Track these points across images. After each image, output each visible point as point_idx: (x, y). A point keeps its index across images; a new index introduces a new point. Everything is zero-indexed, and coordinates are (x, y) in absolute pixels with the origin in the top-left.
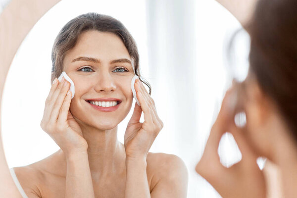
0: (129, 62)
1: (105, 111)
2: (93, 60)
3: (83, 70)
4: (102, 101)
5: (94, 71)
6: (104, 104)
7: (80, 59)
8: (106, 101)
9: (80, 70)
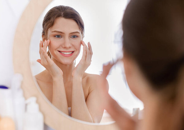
0: (79, 33)
1: (66, 57)
2: (61, 32)
3: (56, 36)
4: (65, 52)
5: (62, 37)
6: (66, 53)
7: (55, 31)
8: (67, 52)
9: (55, 36)
